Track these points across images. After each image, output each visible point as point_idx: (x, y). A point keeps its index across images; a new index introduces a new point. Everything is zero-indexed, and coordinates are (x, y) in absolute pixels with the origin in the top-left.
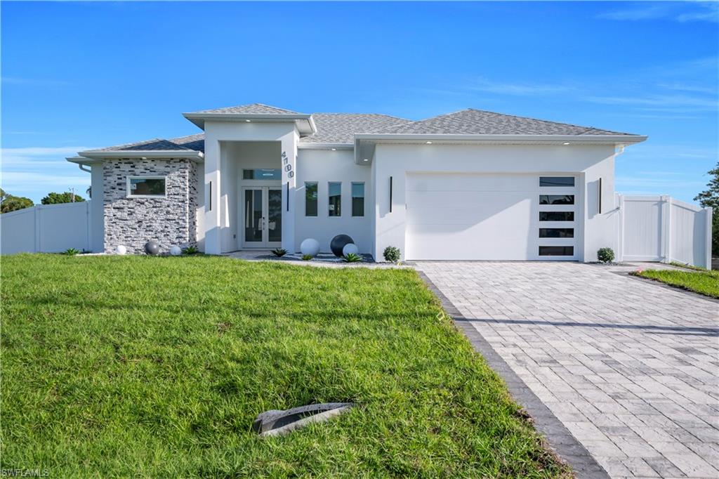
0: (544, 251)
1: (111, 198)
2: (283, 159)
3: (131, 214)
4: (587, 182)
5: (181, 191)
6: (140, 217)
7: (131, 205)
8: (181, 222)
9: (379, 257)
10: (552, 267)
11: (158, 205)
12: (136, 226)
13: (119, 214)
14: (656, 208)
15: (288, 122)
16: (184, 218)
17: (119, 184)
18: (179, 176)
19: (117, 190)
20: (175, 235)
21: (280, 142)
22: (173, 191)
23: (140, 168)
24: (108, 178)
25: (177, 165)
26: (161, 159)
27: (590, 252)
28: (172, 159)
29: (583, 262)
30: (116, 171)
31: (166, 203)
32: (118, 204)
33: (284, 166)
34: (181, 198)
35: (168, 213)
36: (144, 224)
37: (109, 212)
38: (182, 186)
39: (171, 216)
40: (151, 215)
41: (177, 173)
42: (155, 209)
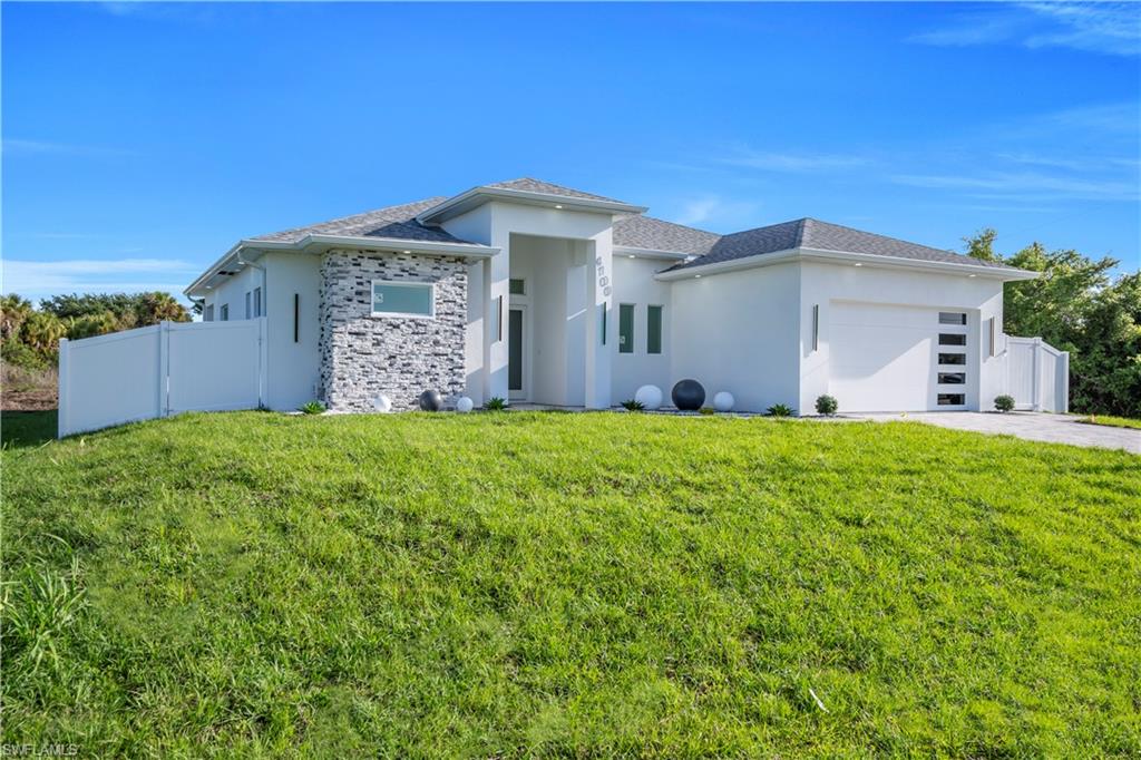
0: (943, 399)
1: (344, 316)
2: (597, 267)
3: (377, 343)
4: (982, 320)
5: (457, 310)
6: (392, 349)
7: (378, 329)
8: (456, 359)
9: (807, 406)
11: (421, 329)
12: (386, 364)
13: (358, 344)
14: (1031, 351)
15: (604, 213)
16: (461, 352)
17: (359, 293)
18: (454, 285)
19: (354, 304)
20: (447, 379)
21: (594, 241)
22: (444, 308)
23: (393, 267)
24: (341, 282)
25: (452, 267)
26: (427, 256)
27: (987, 399)
28: (444, 257)
29: (978, 412)
30: (355, 271)
31: (434, 327)
32: (357, 326)
33: (598, 278)
34: (457, 320)
35: (436, 343)
36: (399, 361)
37: (342, 339)
38: (459, 301)
39: (440, 349)
40: (410, 347)
41: (451, 280)
42: (416, 337)
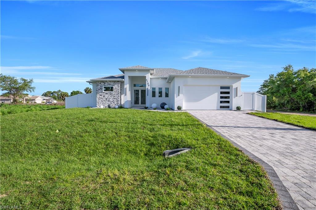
0: (221, 107)
1: (98, 92)
2: (146, 81)
3: (104, 97)
4: (233, 88)
5: (118, 90)
6: (106, 97)
7: (104, 94)
8: (118, 99)
9: (176, 108)
10: (224, 112)
11: (111, 94)
12: (105, 100)
13: (101, 97)
14: (252, 95)
15: (148, 71)
17: (101, 88)
18: (117, 86)
19: (100, 90)
20: (116, 102)
21: (146, 76)
22: (115, 90)
23: (106, 84)
24: (98, 87)
25: (117, 83)
26: (112, 81)
27: (234, 107)
28: (115, 81)
29: (232, 110)
30: (100, 85)
31: (114, 94)
32: (100, 94)
33: (147, 83)
34: (118, 92)
35: (114, 96)
36: (108, 100)
37: (98, 96)
38: (118, 89)
39: (115, 97)
40: (109, 97)
41: (117, 85)
42: (111, 95)
